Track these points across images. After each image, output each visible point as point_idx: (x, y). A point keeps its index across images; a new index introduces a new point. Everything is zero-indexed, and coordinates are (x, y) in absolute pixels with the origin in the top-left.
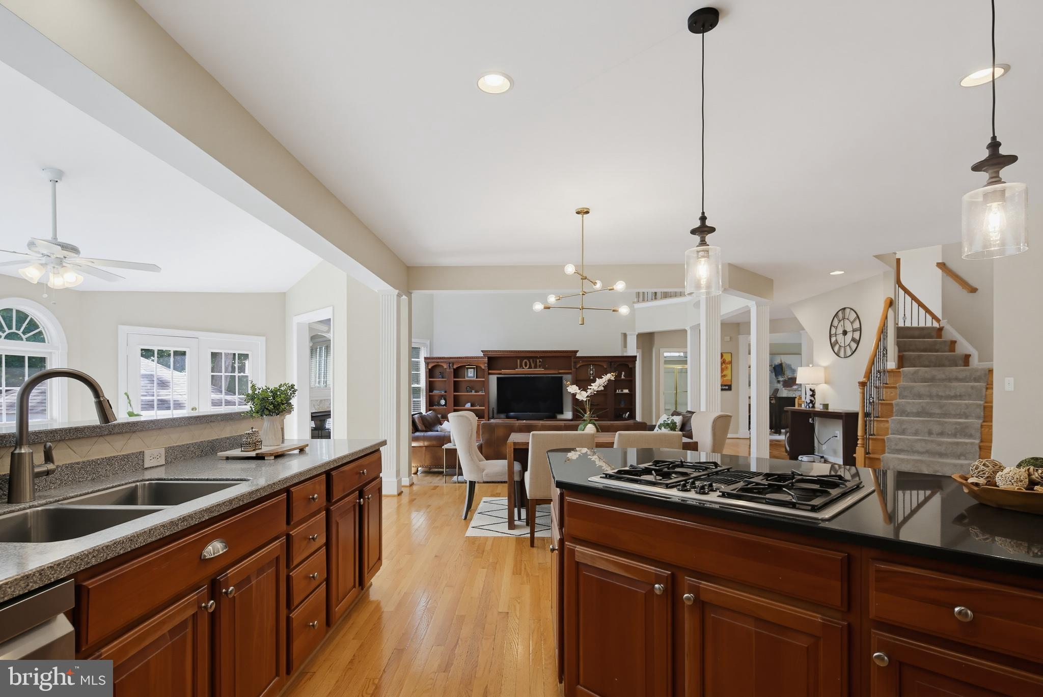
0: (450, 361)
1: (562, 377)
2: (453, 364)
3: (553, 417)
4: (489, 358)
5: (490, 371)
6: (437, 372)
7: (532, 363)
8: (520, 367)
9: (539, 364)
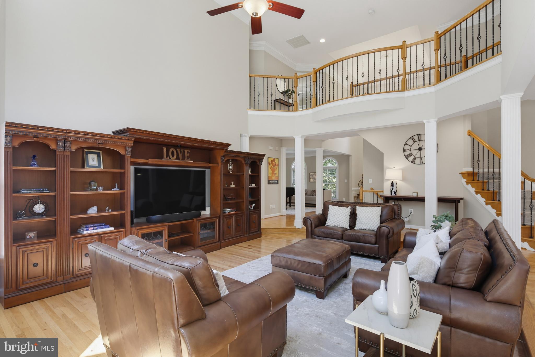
1: (204, 172)
7: (179, 153)
8: (167, 157)
9: (186, 155)
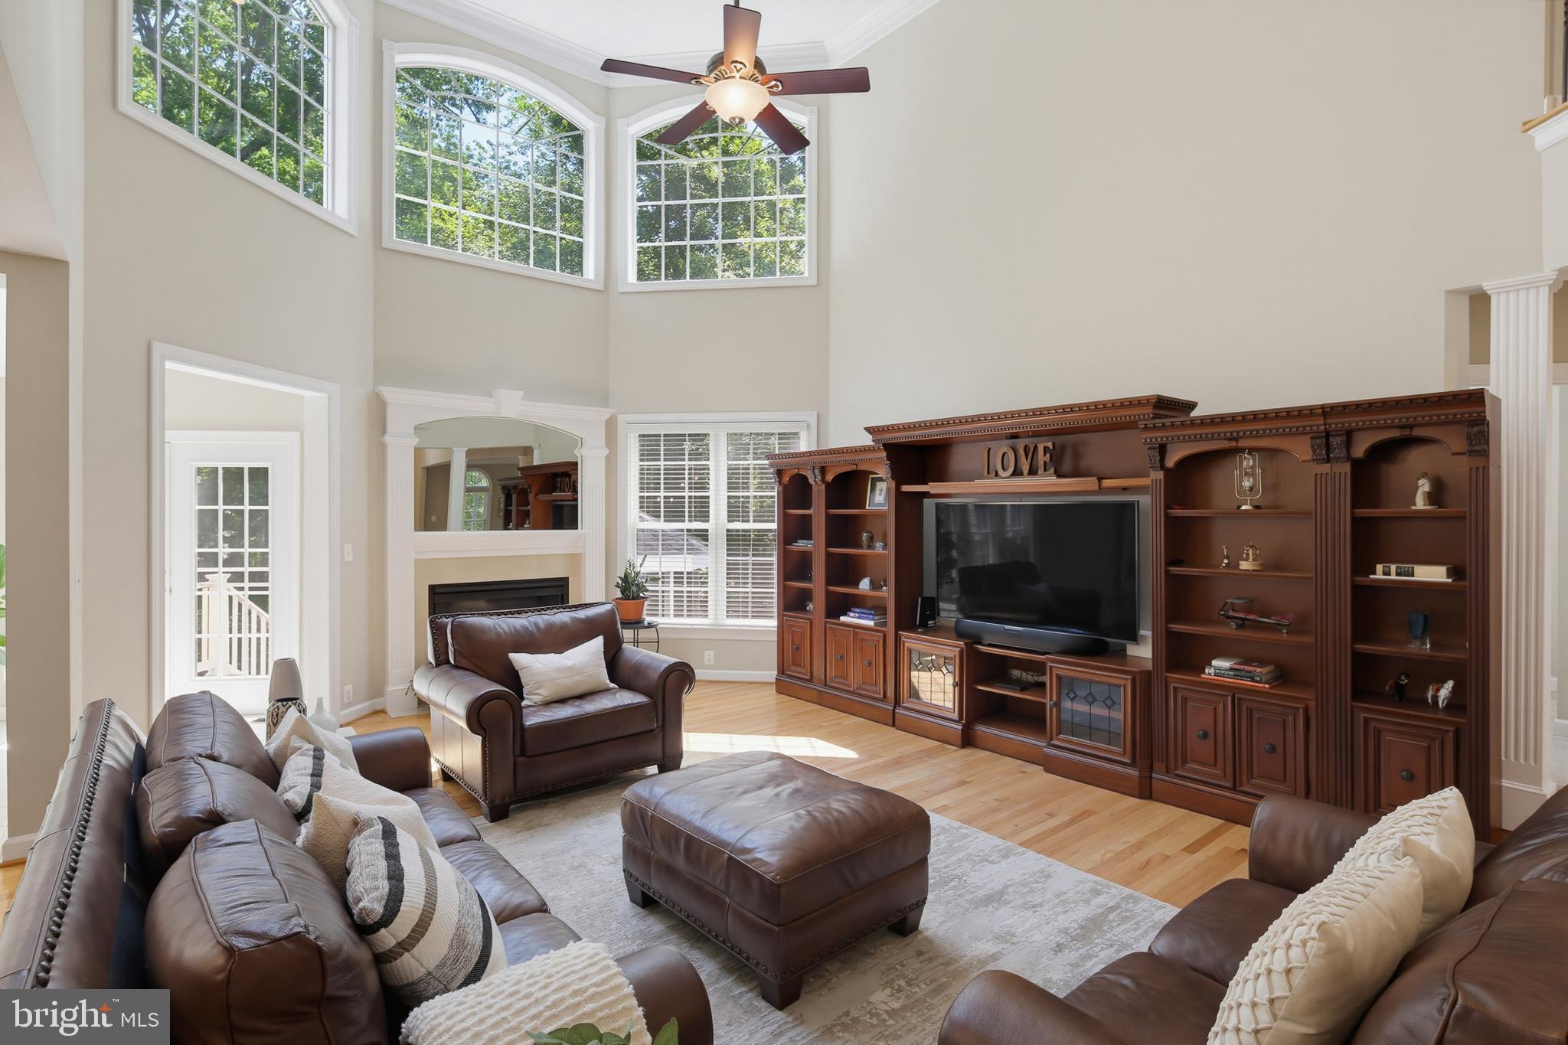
0: (813, 461)
1: (1127, 504)
2: (823, 471)
7: (1022, 454)
8: (989, 472)
9: (1042, 458)
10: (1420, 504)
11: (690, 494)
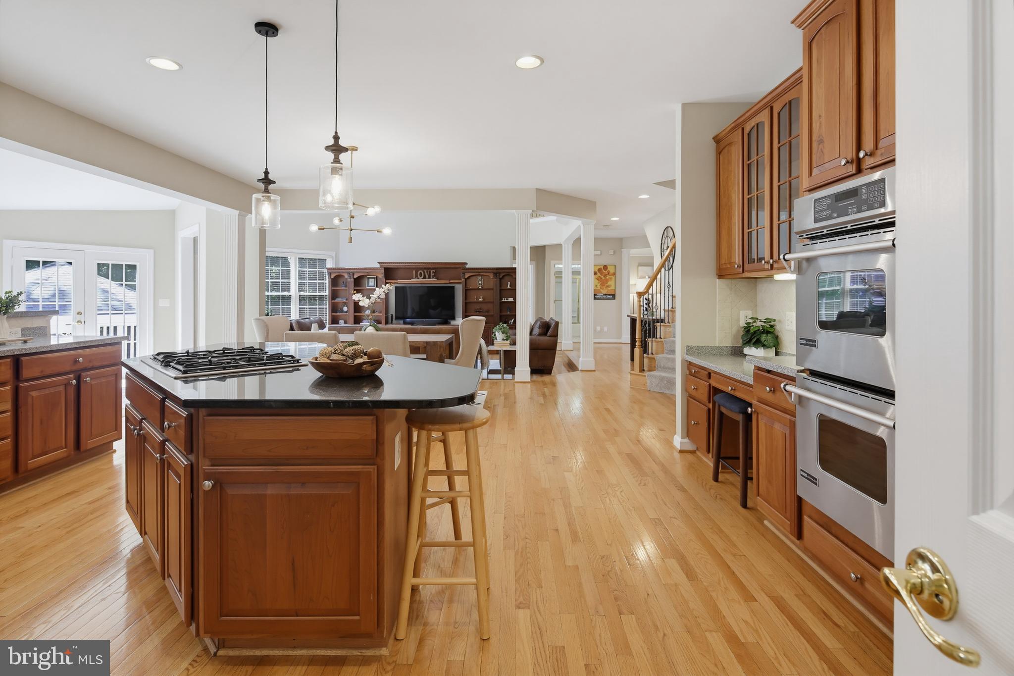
0: (351, 272)
1: (454, 287)
2: (353, 274)
3: (446, 322)
4: (385, 269)
5: (387, 281)
6: (341, 281)
7: (426, 273)
8: (415, 277)
9: (432, 274)
10: (509, 287)
11: (282, 281)
